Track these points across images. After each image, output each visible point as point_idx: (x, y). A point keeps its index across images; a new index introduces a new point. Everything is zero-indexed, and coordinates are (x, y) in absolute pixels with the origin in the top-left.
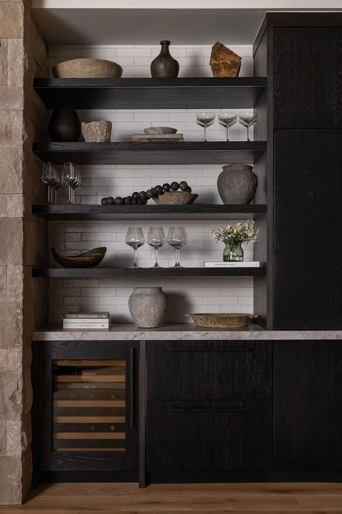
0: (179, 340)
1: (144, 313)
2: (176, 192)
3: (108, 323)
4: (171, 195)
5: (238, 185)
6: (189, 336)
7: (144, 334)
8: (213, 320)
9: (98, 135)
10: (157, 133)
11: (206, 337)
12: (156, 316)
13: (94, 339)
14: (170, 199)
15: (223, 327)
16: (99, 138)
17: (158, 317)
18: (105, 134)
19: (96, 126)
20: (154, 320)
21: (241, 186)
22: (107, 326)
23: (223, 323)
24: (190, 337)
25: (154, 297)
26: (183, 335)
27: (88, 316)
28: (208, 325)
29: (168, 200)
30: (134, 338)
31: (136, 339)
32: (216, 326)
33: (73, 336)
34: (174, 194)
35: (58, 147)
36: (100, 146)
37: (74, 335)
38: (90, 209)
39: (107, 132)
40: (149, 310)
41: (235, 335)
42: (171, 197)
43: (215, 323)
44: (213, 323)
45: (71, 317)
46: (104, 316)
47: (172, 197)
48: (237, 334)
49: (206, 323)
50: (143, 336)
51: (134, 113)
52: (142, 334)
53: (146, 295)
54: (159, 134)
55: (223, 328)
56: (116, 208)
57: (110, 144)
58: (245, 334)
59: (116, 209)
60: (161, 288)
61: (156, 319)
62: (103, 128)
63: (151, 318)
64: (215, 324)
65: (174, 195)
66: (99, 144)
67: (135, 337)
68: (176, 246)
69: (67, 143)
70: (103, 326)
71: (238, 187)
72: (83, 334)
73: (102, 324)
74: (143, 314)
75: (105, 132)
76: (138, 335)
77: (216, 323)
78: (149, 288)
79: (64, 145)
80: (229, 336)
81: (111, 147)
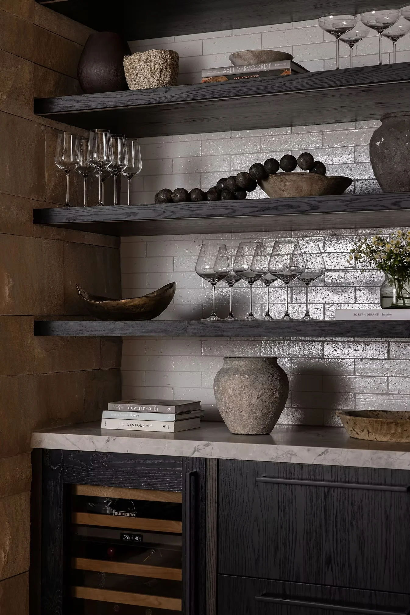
0: (273, 461)
1: (231, 406)
2: (289, 174)
3: (174, 423)
4: (282, 181)
5: (398, 153)
6: (292, 455)
7: (210, 447)
8: (364, 425)
9: (145, 77)
10: (246, 63)
11: (325, 459)
12: (255, 413)
13: (127, 451)
14: (283, 189)
15: (384, 439)
16: (147, 83)
17: (259, 414)
18: (158, 74)
19: (140, 60)
20: (251, 420)
21: (403, 154)
22: (171, 428)
23: (384, 432)
24: (293, 457)
25: (249, 375)
26: (280, 453)
27: (143, 408)
28: (358, 434)
29: (280, 189)
30: (194, 453)
31: (197, 455)
32: (372, 437)
33: (92, 444)
34: (287, 178)
35: (74, 104)
36: (141, 97)
37: (95, 441)
38: (124, 214)
39: (161, 70)
40: (238, 400)
41: (380, 458)
42: (283, 184)
43: (368, 431)
44: (365, 431)
45: (116, 408)
46: (169, 409)
47: (285, 185)
48: (386, 457)
49: (354, 430)
50: (208, 449)
51: (261, 33)
52: (206, 445)
53: (237, 371)
54: (250, 65)
55: (385, 441)
56: (167, 208)
57: (156, 92)
58: (401, 458)
59: (167, 210)
60: (275, 359)
61: (255, 419)
62: (153, 64)
63: (245, 415)
64: (369, 433)
65: (286, 180)
66: (139, 93)
67: (195, 451)
68: (287, 278)
69: (87, 97)
70: (165, 427)
71: (398, 158)
72: (108, 441)
73: (164, 423)
74: (230, 408)
75: (158, 71)
76: (201, 447)
77: (370, 431)
78: (243, 359)
79: (83, 100)
80: (369, 460)
81: (159, 96)
